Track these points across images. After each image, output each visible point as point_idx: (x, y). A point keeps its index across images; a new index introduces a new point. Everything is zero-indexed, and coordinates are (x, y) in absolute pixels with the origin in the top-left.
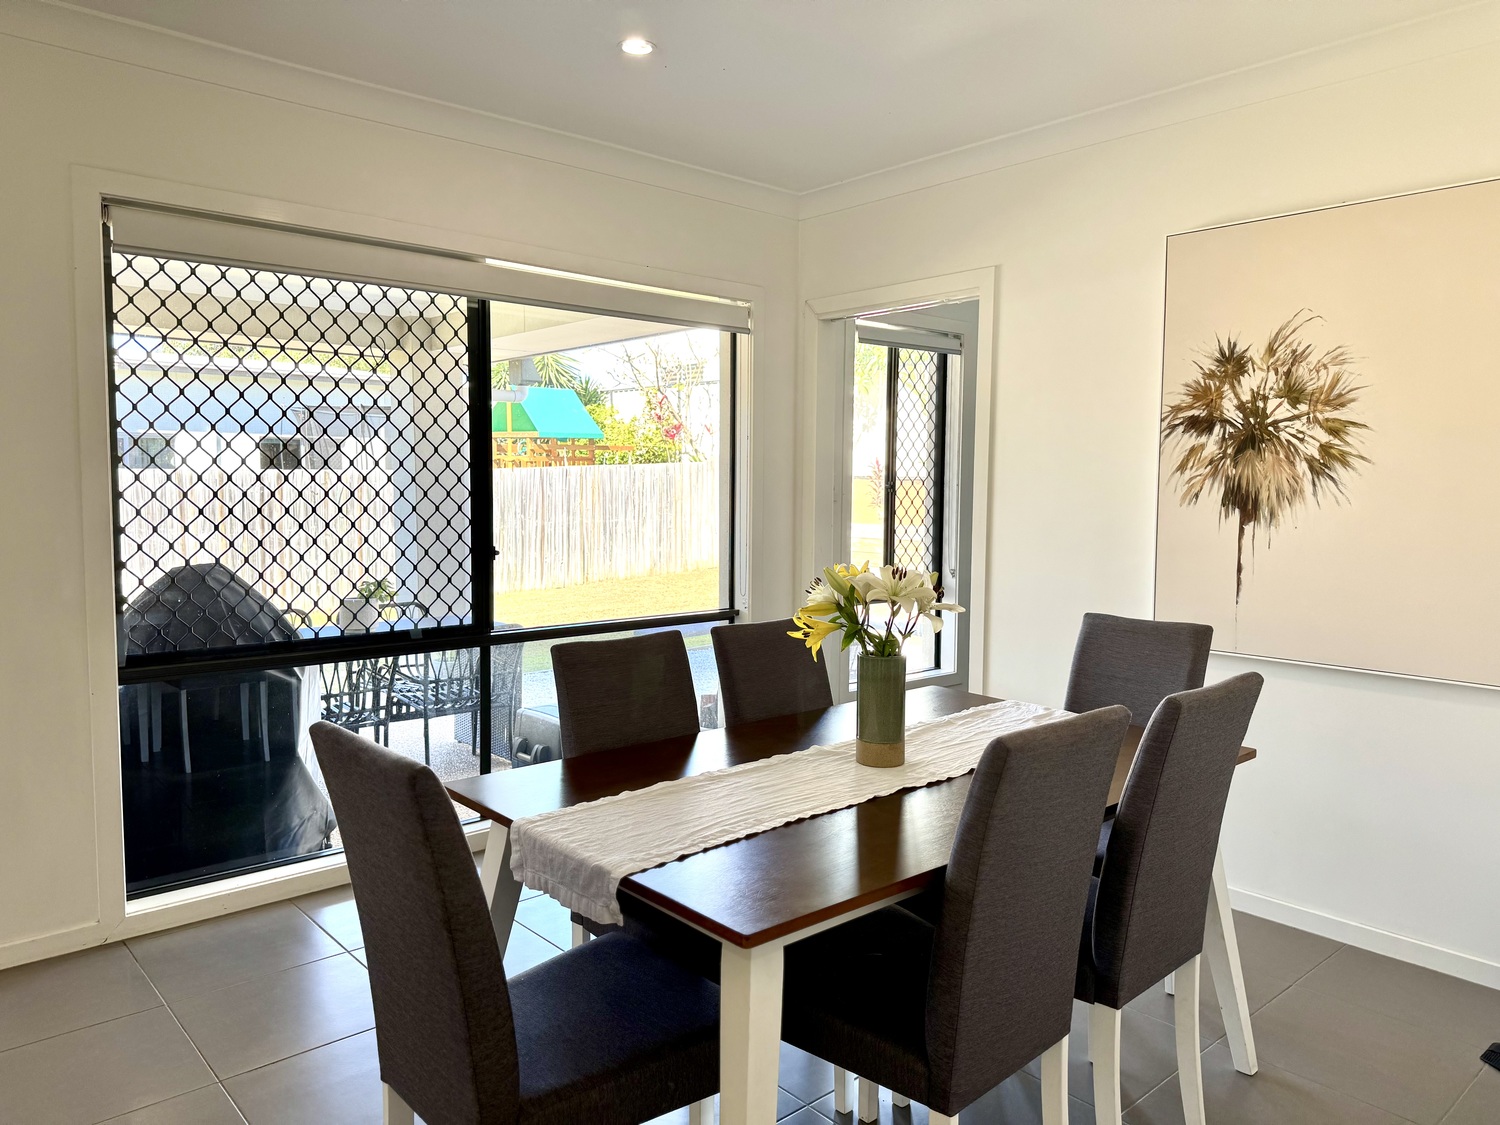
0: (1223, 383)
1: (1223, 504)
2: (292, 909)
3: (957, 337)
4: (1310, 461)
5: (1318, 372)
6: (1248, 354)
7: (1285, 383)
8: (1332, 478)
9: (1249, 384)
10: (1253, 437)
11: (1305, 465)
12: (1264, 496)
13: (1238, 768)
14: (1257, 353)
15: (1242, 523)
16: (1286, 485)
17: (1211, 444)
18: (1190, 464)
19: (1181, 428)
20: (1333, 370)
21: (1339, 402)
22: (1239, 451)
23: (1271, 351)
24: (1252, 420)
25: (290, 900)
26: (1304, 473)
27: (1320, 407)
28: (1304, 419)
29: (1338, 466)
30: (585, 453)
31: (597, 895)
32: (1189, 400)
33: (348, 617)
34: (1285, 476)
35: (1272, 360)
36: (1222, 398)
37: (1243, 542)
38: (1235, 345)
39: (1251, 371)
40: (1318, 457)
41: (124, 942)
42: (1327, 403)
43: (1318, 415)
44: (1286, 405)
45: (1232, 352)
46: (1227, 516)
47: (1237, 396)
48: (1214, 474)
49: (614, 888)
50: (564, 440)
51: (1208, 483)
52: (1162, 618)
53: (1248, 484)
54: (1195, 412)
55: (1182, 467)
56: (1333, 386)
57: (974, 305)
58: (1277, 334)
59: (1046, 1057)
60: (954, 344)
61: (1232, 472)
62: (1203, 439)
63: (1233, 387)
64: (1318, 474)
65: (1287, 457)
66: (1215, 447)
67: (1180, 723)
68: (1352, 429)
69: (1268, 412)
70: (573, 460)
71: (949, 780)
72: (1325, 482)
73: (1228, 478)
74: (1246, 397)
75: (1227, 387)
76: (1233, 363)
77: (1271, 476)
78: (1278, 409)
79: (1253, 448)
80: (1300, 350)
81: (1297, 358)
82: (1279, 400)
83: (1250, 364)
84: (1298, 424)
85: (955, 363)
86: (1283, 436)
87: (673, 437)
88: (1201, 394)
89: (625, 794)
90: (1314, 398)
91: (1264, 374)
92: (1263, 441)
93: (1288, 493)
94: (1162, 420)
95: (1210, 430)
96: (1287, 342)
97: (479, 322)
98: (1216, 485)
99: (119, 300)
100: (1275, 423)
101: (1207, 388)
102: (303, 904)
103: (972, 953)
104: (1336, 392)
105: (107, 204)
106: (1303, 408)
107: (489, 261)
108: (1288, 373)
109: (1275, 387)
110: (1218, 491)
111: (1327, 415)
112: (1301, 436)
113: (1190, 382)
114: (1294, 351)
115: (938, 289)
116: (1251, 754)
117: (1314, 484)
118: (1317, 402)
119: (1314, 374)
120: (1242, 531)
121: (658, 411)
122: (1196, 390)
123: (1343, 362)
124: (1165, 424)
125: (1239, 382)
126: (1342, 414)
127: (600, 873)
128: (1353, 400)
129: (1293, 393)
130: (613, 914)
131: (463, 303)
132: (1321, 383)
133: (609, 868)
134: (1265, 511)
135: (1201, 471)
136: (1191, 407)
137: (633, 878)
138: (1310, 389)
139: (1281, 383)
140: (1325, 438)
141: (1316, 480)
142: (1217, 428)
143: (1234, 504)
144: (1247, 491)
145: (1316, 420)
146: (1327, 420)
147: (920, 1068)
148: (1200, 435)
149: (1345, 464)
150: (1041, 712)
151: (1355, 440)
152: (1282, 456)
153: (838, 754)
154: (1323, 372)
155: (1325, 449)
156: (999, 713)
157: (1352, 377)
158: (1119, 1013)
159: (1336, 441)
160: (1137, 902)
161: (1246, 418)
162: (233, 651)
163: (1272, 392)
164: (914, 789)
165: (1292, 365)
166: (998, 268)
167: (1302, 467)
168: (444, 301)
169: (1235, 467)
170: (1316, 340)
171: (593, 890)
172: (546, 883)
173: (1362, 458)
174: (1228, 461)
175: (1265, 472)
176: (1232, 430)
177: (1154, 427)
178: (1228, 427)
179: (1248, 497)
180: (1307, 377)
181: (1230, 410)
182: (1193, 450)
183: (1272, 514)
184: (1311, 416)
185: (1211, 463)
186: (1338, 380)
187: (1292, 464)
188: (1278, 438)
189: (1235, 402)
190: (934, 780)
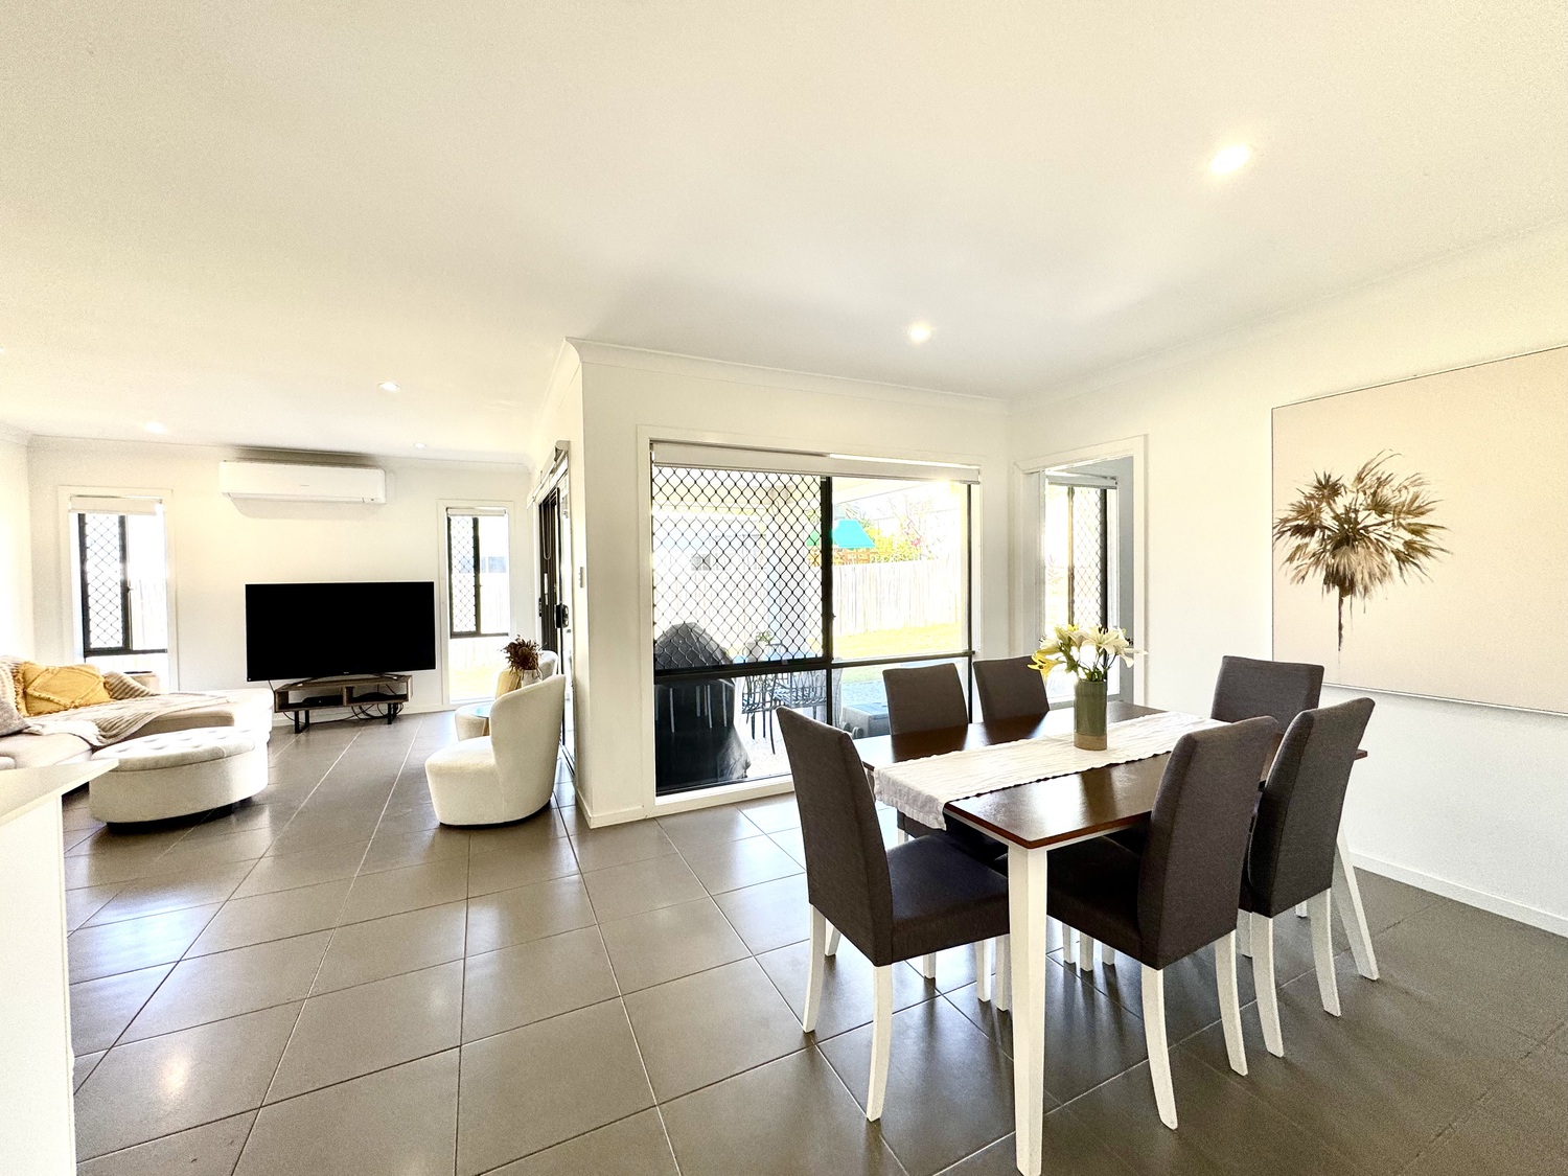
0: (1321, 502)
1: (1325, 583)
2: (733, 808)
3: (1113, 478)
4: (1397, 554)
5: (1400, 491)
6: (1340, 482)
7: (1372, 501)
8: (1415, 564)
9: (1341, 504)
10: (1348, 536)
11: (1392, 556)
12: (1358, 577)
13: (1355, 762)
14: (1348, 480)
15: (1342, 595)
16: (1377, 570)
17: (1313, 543)
18: (1297, 557)
19: (1289, 533)
20: (1412, 490)
21: (1420, 512)
22: (1337, 547)
23: (1360, 479)
24: (1346, 526)
25: (733, 804)
26: (1392, 561)
27: (1402, 515)
28: (1390, 524)
29: (1420, 556)
30: (864, 557)
31: (930, 812)
32: (1294, 514)
33: (746, 652)
34: (1375, 564)
35: (1361, 485)
36: (1321, 512)
37: (1343, 608)
38: (1330, 476)
39: (1343, 493)
40: (1403, 550)
41: (654, 818)
42: (1409, 512)
43: (1401, 521)
44: (1374, 515)
45: (1327, 481)
46: (1328, 591)
47: (1332, 510)
48: (1317, 563)
49: (941, 808)
50: (852, 549)
51: (1312, 569)
52: (1280, 659)
53: (1345, 569)
54: (1300, 522)
55: (1291, 559)
56: (1413, 501)
57: (1130, 460)
58: (1364, 468)
59: (1218, 944)
60: (1111, 483)
61: (1331, 561)
62: (1307, 540)
63: (1329, 505)
64: (1403, 562)
65: (1377, 551)
66: (1318, 544)
67: (1313, 730)
68: (1431, 530)
69: (1359, 520)
70: (858, 561)
71: (1140, 760)
72: (1409, 567)
73: (1328, 566)
74: (1340, 510)
75: (1324, 504)
76: (1328, 489)
77: (1363, 563)
78: (1368, 518)
79: (1348, 545)
80: (1384, 477)
81: (1381, 483)
82: (1368, 512)
83: (1342, 488)
84: (1384, 528)
85: (1113, 496)
86: (1372, 536)
87: (916, 545)
88: (1303, 510)
89: (934, 757)
90: (1397, 509)
91: (1354, 495)
92: (1355, 540)
93: (1378, 575)
94: (1274, 528)
95: (1312, 535)
96: (1373, 473)
97: (826, 488)
98: (1319, 570)
99: (656, 489)
100: (1365, 528)
101: (1308, 507)
102: (740, 806)
103: (1171, 868)
104: (1416, 504)
105: (652, 443)
106: (1388, 517)
107: (831, 456)
108: (1374, 494)
109: (1364, 503)
110: (1321, 574)
111: (1409, 521)
112: (1388, 536)
113: (1295, 502)
114: (1378, 479)
115: (1105, 451)
116: (1364, 754)
117: (1400, 568)
118: (1400, 512)
119: (1397, 493)
120: (1341, 602)
121: (907, 530)
122: (1300, 507)
123: (1421, 484)
124: (1276, 531)
125: (1334, 501)
126: (1422, 520)
127: (930, 800)
128: (1432, 510)
129: (1380, 507)
130: (940, 823)
131: (818, 480)
132: (1402, 499)
133: (936, 797)
134: (1359, 587)
135: (1307, 561)
136: (1296, 519)
137: (952, 803)
138: (1393, 504)
139: (1369, 501)
140: (1408, 536)
141: (1402, 566)
142: (1318, 532)
143: (1334, 583)
144: (1344, 574)
145: (1400, 525)
146: (1409, 524)
147: (1135, 937)
148: (1304, 536)
149: (1427, 554)
150: (1196, 720)
151: (1433, 537)
152: (1372, 549)
153: (1060, 741)
154: (1404, 492)
155: (1408, 544)
156: (1166, 719)
157: (1427, 495)
158: (1271, 920)
159: (1418, 539)
160: (1283, 847)
161: (1341, 525)
162: (704, 668)
163: (1362, 507)
164: (1117, 764)
165: (1378, 488)
166: (1146, 436)
167: (1390, 557)
168: (808, 479)
169: (1334, 558)
170: (1399, 470)
171: (927, 809)
172: (897, 802)
173: (1442, 550)
174: (1328, 554)
175: (1358, 561)
176: (1330, 533)
177: (1267, 533)
178: (1326, 531)
179: (1345, 578)
180: (1390, 495)
181: (1327, 518)
182: (1299, 548)
183: (1366, 589)
184: (1396, 522)
185: (1314, 555)
186: (1417, 497)
187: (1382, 555)
188: (1369, 538)
189: (1332, 514)
190: (1130, 759)
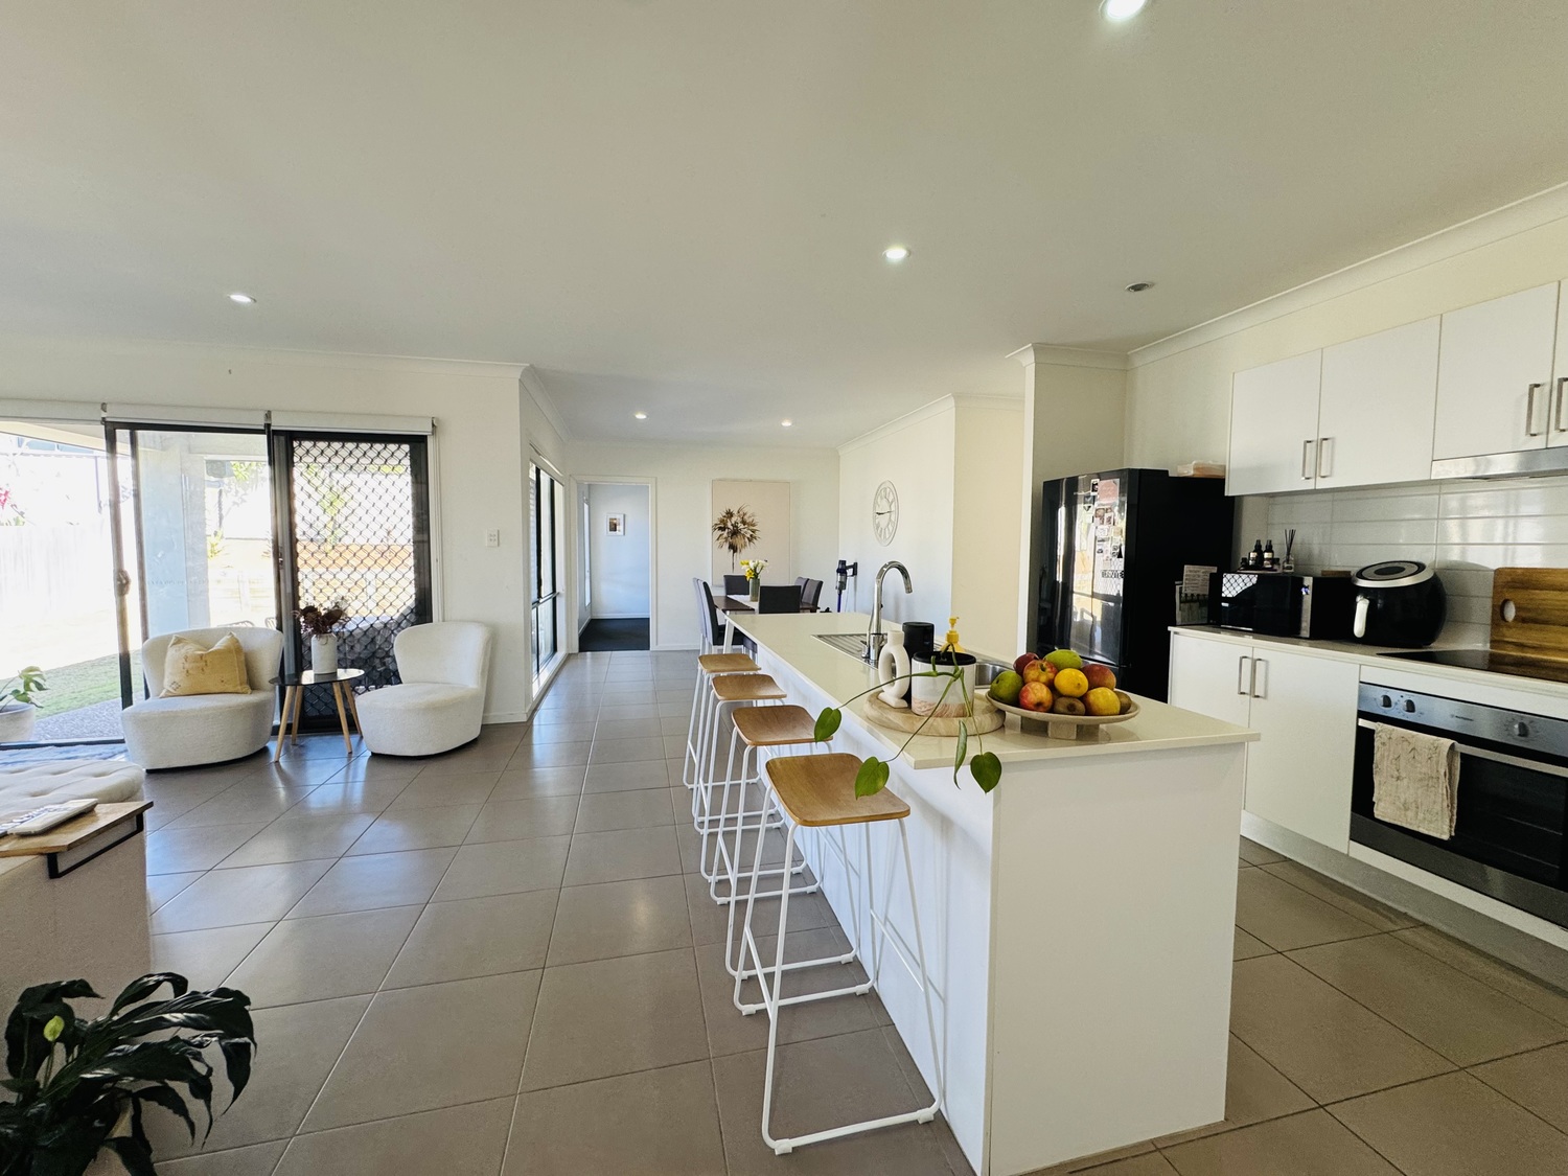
0: (727, 519)
1: (730, 550)
4: (748, 538)
6: (733, 513)
8: (753, 543)
9: (734, 519)
10: (735, 532)
11: (747, 540)
12: (738, 547)
14: (735, 512)
16: (743, 544)
17: (725, 534)
18: (720, 538)
19: (718, 529)
20: (752, 517)
21: (753, 525)
22: (732, 536)
23: (738, 512)
24: (735, 528)
27: (749, 526)
29: (754, 540)
32: (719, 523)
34: (742, 542)
35: (739, 514)
36: (727, 523)
37: (734, 557)
38: (730, 510)
39: (734, 517)
40: (750, 538)
42: (751, 525)
43: (749, 528)
45: (729, 512)
46: (731, 552)
47: (731, 522)
48: (726, 541)
51: (725, 543)
53: (734, 544)
55: (718, 539)
58: (740, 508)
61: (731, 541)
63: (730, 520)
64: (750, 541)
68: (756, 532)
69: (738, 526)
72: (751, 544)
73: (729, 542)
74: (733, 523)
76: (730, 514)
77: (740, 542)
78: (741, 526)
79: (735, 535)
80: (745, 512)
81: (745, 514)
82: (741, 524)
83: (734, 515)
84: (745, 530)
86: (742, 532)
88: (722, 521)
90: (748, 524)
91: (737, 517)
92: (737, 533)
93: (743, 546)
94: (712, 527)
95: (725, 530)
96: (742, 510)
98: (727, 543)
100: (740, 529)
101: (724, 520)
104: (753, 523)
106: (746, 526)
108: (742, 518)
110: (727, 545)
111: (751, 528)
112: (746, 532)
113: (719, 518)
119: (748, 518)
120: (736, 553)
123: (754, 516)
124: (714, 528)
126: (754, 528)
128: (757, 525)
129: (744, 523)
132: (750, 520)
134: (739, 550)
135: (723, 540)
136: (720, 525)
138: (747, 522)
139: (741, 520)
140: (751, 533)
141: (749, 543)
142: (727, 530)
148: (722, 531)
149: (756, 539)
151: (757, 534)
152: (742, 537)
154: (750, 518)
155: (751, 536)
157: (755, 519)
159: (753, 534)
161: (733, 528)
163: (739, 522)
165: (743, 516)
169: (731, 539)
170: (749, 510)
173: (759, 538)
174: (729, 538)
175: (738, 541)
177: (711, 529)
178: (729, 530)
179: (734, 547)
180: (746, 519)
181: (729, 525)
182: (721, 535)
183: (744, 549)
185: (725, 538)
186: (753, 520)
187: (744, 539)
189: (731, 524)
